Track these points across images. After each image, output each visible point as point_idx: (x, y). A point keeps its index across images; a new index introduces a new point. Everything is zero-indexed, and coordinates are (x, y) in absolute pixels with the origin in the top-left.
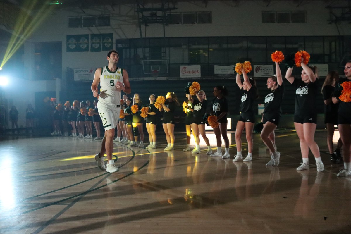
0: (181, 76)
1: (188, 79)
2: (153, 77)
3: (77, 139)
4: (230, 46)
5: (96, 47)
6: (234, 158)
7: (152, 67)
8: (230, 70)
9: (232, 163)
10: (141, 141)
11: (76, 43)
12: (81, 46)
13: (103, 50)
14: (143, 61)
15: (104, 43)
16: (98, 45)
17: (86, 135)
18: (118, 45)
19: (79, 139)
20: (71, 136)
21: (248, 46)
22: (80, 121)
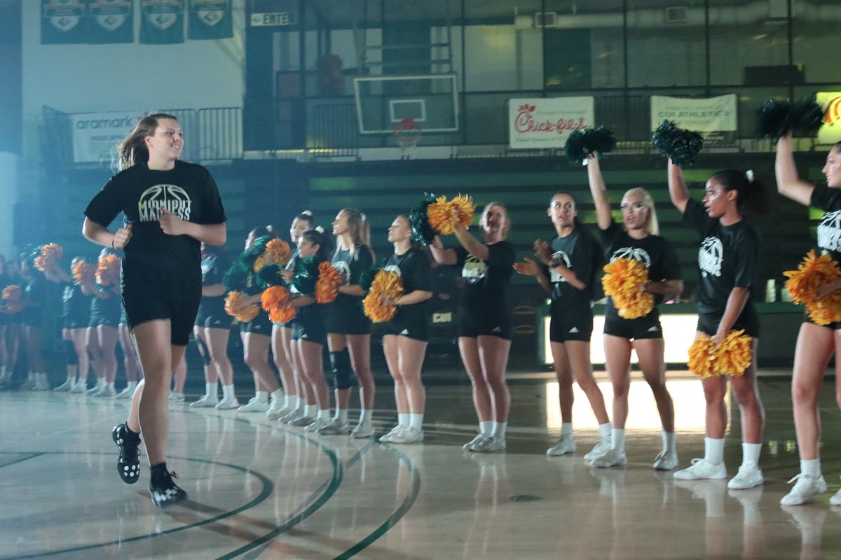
0: (515, 144)
1: (542, 154)
2: (397, 146)
3: (90, 404)
4: (714, 15)
5: (165, 26)
6: (788, 489)
7: (395, 104)
8: (717, 114)
9: (780, 510)
10: (363, 411)
11: (82, 6)
12: (101, 19)
13: (194, 35)
14: (356, 80)
15: (198, 7)
16: (172, 17)
17: (126, 386)
18: (254, 16)
19: (97, 401)
20: (61, 390)
21: (793, 15)
22: (103, 323)
